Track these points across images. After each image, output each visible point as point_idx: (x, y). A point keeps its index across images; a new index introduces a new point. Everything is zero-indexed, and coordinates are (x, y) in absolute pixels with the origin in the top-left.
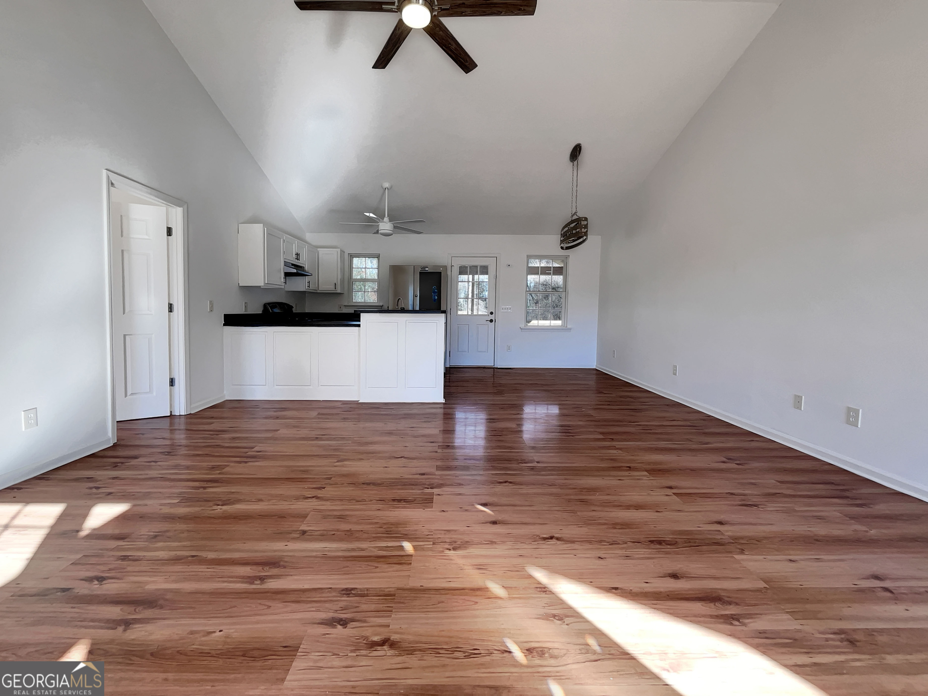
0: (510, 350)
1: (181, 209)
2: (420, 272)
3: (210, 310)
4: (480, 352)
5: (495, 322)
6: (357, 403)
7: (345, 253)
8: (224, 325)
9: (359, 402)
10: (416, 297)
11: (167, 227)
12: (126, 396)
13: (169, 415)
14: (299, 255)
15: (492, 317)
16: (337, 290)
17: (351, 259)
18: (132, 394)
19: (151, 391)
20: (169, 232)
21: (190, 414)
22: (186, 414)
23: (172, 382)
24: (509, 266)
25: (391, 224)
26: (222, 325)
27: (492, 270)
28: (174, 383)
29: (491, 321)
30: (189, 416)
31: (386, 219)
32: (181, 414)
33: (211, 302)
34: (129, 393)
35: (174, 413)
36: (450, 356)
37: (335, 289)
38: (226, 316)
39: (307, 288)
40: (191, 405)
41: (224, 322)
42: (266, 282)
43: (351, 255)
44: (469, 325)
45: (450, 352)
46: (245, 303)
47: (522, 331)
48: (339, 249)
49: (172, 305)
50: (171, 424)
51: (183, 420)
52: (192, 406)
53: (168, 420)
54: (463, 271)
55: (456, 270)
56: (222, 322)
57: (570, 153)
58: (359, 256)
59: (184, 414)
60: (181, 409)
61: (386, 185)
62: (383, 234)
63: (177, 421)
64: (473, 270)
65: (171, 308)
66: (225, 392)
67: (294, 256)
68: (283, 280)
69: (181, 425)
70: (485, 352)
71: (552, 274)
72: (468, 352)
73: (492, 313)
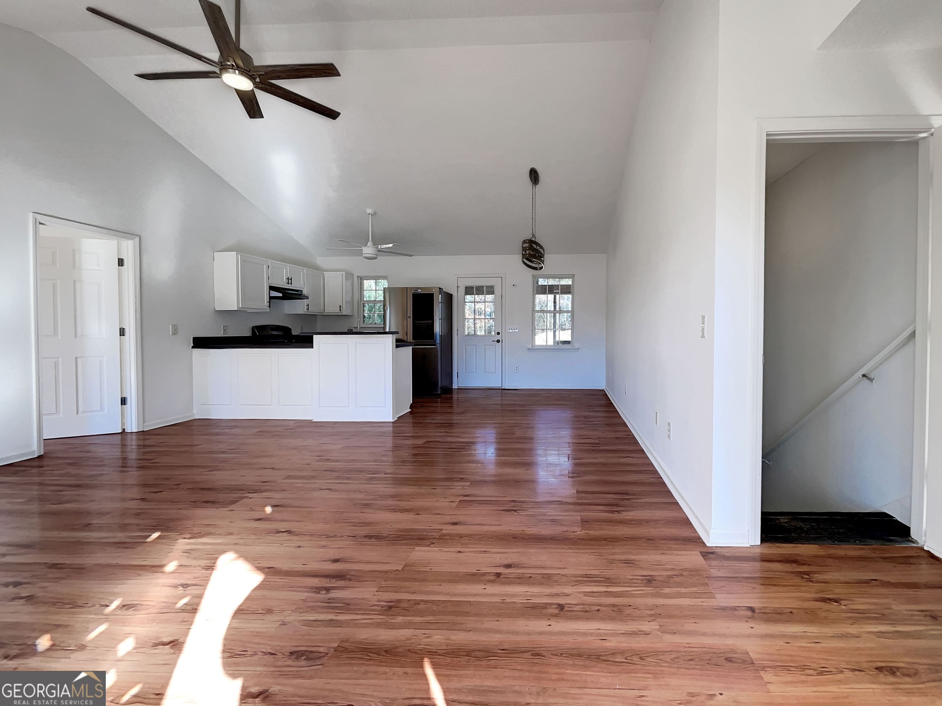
0: (517, 371)
1: (132, 242)
2: (413, 294)
3: (172, 333)
4: (488, 372)
5: (502, 342)
6: (310, 422)
7: (354, 276)
8: (193, 347)
9: (313, 421)
10: (409, 318)
11: (119, 259)
12: (77, 413)
13: (120, 432)
14: (291, 279)
15: (499, 337)
16: (342, 313)
17: (361, 281)
18: (84, 412)
19: (102, 409)
20: (121, 262)
21: (143, 431)
22: (137, 431)
23: (124, 401)
24: (514, 285)
25: (374, 248)
26: (191, 348)
27: (497, 290)
28: (126, 402)
29: (498, 341)
30: (142, 434)
31: (370, 244)
32: (133, 431)
33: (173, 326)
34: (81, 410)
35: (127, 430)
36: (458, 377)
37: (340, 310)
38: (195, 339)
39: (305, 311)
40: (144, 422)
41: (192, 345)
42: (240, 307)
43: (361, 278)
44: (476, 345)
45: (458, 373)
46: (223, 326)
47: (530, 351)
48: (345, 272)
49: (125, 330)
50: (122, 440)
51: (134, 437)
52: (145, 424)
53: (119, 437)
54: (469, 291)
55: (462, 290)
56: (191, 344)
57: (529, 177)
58: (369, 278)
59: (135, 431)
60: (133, 427)
61: (369, 211)
62: (368, 257)
63: (129, 436)
64: (480, 290)
65: (122, 332)
66: (194, 411)
67: (285, 281)
68: (266, 303)
69: (133, 443)
70: (492, 372)
71: (560, 293)
72: (476, 373)
73: (498, 333)
